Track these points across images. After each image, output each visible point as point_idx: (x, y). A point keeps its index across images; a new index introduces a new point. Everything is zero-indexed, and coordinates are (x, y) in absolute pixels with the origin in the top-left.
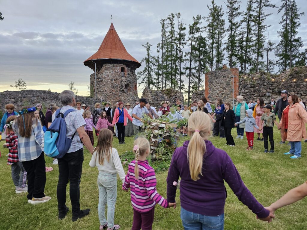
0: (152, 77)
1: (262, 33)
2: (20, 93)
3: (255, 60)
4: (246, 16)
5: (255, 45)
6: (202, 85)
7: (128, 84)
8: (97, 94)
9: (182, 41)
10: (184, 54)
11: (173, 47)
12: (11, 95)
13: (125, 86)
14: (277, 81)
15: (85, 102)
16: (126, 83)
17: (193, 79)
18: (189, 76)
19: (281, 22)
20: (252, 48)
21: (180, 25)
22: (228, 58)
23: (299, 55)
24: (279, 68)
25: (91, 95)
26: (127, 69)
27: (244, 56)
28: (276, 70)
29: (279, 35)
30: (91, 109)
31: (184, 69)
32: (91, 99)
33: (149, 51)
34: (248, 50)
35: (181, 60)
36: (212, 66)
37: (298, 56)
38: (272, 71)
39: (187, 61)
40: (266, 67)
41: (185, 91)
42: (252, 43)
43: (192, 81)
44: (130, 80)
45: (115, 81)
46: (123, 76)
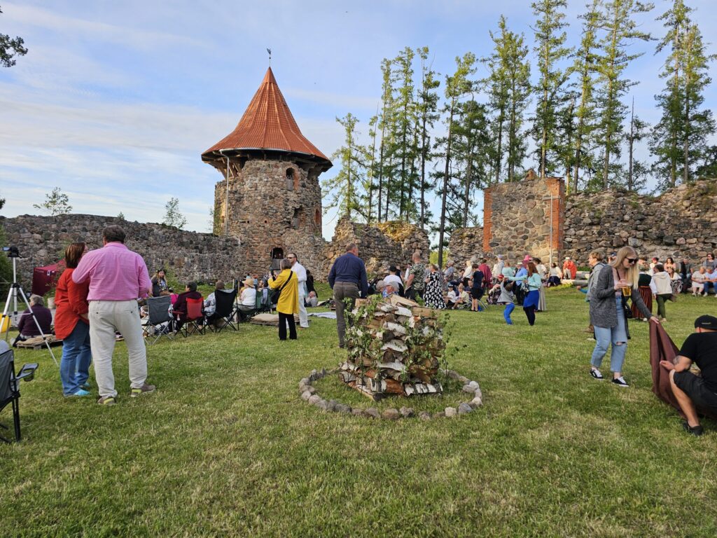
0: (356, 192)
1: (619, 99)
2: (56, 221)
3: (600, 161)
4: (580, 58)
5: (602, 126)
6: (474, 214)
7: (301, 208)
8: (229, 229)
9: (430, 113)
10: (433, 142)
11: (409, 125)
12: (34, 224)
13: (293, 212)
14: (656, 211)
15: (199, 246)
16: (297, 206)
17: (453, 201)
18: (444, 192)
19: (665, 75)
20: (594, 131)
21: (426, 75)
22: (536, 154)
23: (707, 152)
24: (658, 180)
25: (214, 231)
26: (299, 173)
27: (575, 151)
28: (650, 185)
29: (658, 102)
30: (215, 262)
31: (431, 176)
32: (214, 240)
33: (352, 133)
34: (583, 137)
35: (425, 157)
36: (499, 171)
37: (704, 155)
38: (641, 188)
39: (439, 159)
40: (627, 178)
41: (434, 229)
42: (594, 120)
43: (450, 204)
44: (307, 198)
45: (272, 201)
46: (290, 190)
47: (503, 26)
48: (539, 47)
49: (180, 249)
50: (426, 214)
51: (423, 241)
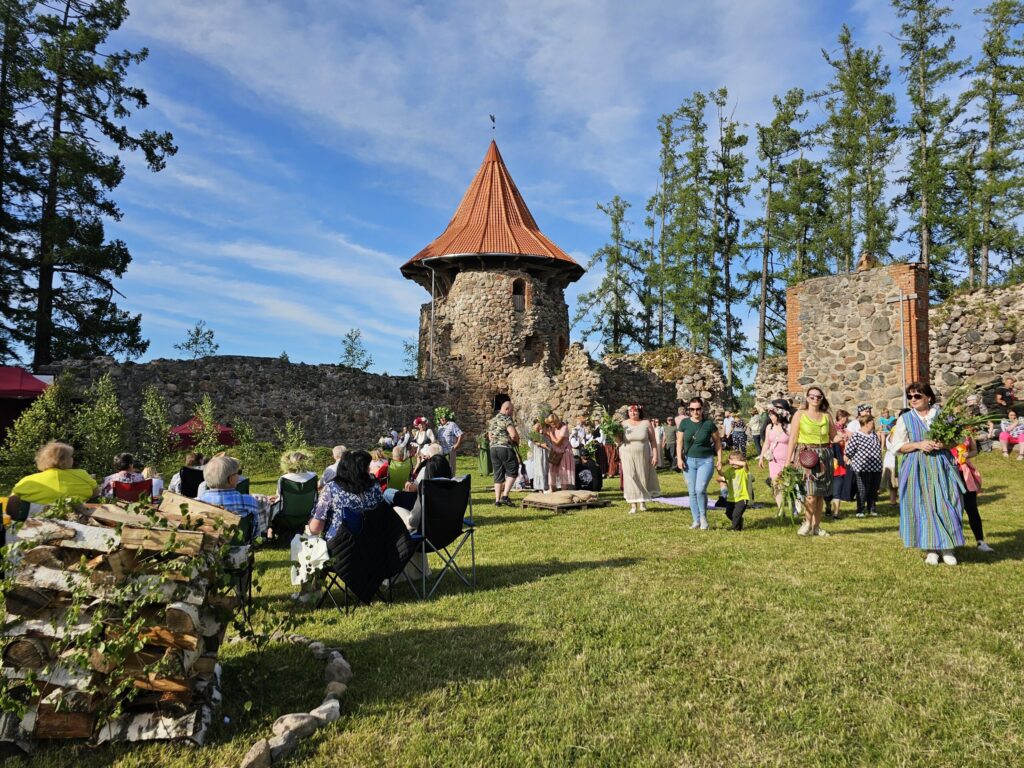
0: (628, 309)
7: (535, 336)
8: (435, 370)
9: (734, 184)
10: (742, 228)
13: (524, 342)
16: (529, 333)
18: (762, 302)
21: (725, 129)
22: (914, 234)
26: (530, 284)
31: (741, 279)
33: (620, 224)
34: (996, 199)
39: (754, 251)
41: (749, 359)
43: (774, 320)
44: (544, 321)
45: (493, 327)
46: (519, 310)
47: (846, 41)
48: (909, 64)
49: (363, 400)
50: (735, 337)
51: (714, 378)
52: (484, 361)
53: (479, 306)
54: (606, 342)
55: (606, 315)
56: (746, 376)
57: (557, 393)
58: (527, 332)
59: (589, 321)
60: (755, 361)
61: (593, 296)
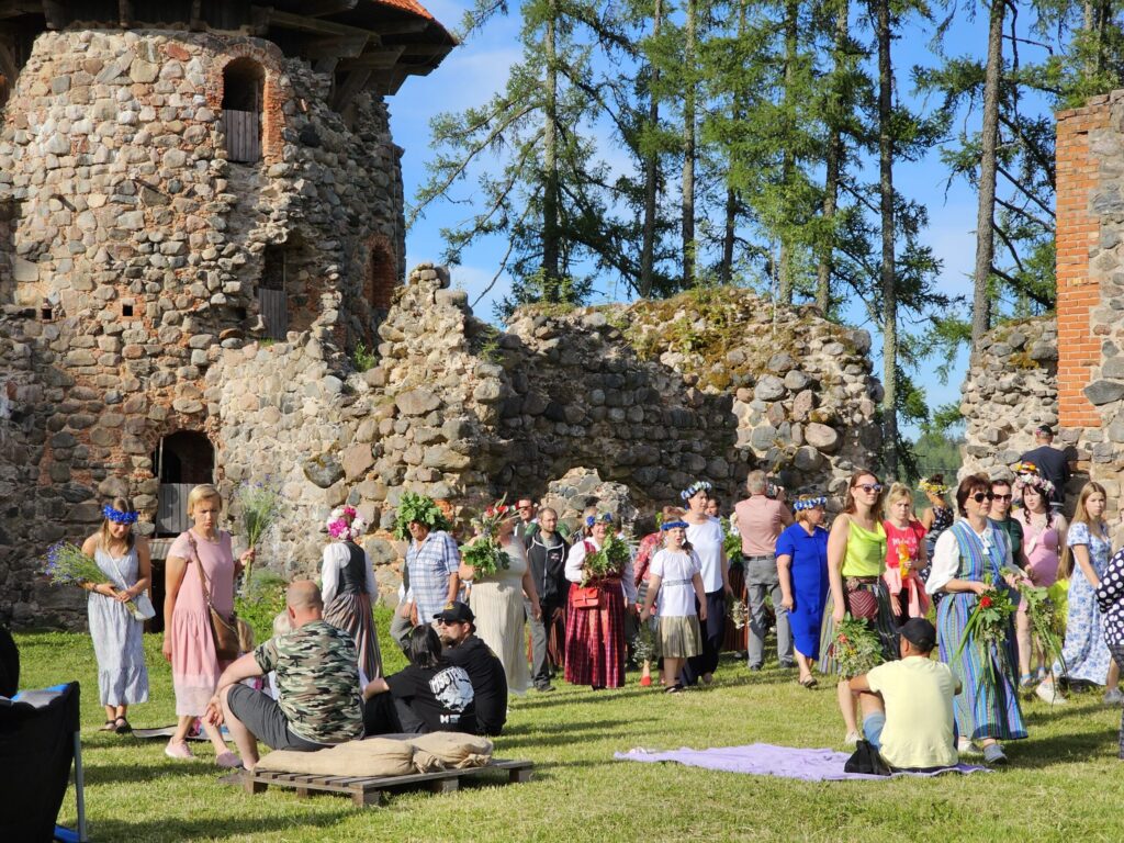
7: (296, 245)
13: (258, 265)
16: (279, 233)
26: (284, 80)
44: (323, 199)
45: (156, 211)
46: (243, 159)
50: (906, 261)
51: (843, 383)
52: (125, 322)
53: (109, 143)
54: (519, 268)
55: (520, 184)
56: (937, 377)
57: (365, 430)
58: (270, 230)
59: (467, 202)
60: (964, 333)
61: (480, 122)
